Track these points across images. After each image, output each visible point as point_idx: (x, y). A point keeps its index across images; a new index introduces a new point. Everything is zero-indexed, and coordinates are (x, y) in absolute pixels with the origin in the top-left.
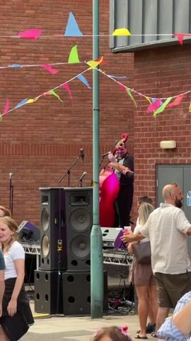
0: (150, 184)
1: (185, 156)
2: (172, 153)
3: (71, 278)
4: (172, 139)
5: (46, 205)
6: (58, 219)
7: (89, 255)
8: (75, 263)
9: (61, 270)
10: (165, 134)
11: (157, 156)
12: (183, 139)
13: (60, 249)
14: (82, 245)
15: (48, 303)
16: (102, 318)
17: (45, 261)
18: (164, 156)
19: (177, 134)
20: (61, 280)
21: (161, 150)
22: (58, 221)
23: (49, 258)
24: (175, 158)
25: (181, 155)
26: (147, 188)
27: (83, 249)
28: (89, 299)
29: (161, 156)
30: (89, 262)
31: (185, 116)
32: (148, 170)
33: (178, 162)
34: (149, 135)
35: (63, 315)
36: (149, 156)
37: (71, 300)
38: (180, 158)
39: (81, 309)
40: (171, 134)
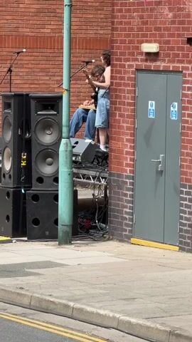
0: (129, 92)
1: (169, 61)
2: (155, 57)
3: (36, 197)
4: (155, 42)
5: (9, 113)
6: (22, 129)
7: (57, 172)
8: (40, 180)
9: (25, 187)
10: (146, 36)
11: (137, 60)
12: (168, 42)
13: (24, 164)
14: (49, 160)
15: (10, 224)
16: (70, 243)
17: (7, 176)
18: (146, 60)
19: (161, 36)
20: (25, 198)
21: (141, 53)
22: (22, 132)
23: (11, 173)
24: (158, 63)
25: (164, 61)
26: (125, 97)
27: (50, 164)
28: (56, 222)
29: (142, 60)
30: (56, 180)
31: (171, 15)
32: (126, 76)
33: (161, 69)
34: (128, 35)
35: (26, 239)
36: (128, 60)
37: (36, 222)
38: (163, 64)
39: (47, 233)
40: (154, 35)
